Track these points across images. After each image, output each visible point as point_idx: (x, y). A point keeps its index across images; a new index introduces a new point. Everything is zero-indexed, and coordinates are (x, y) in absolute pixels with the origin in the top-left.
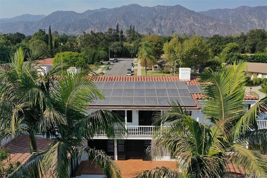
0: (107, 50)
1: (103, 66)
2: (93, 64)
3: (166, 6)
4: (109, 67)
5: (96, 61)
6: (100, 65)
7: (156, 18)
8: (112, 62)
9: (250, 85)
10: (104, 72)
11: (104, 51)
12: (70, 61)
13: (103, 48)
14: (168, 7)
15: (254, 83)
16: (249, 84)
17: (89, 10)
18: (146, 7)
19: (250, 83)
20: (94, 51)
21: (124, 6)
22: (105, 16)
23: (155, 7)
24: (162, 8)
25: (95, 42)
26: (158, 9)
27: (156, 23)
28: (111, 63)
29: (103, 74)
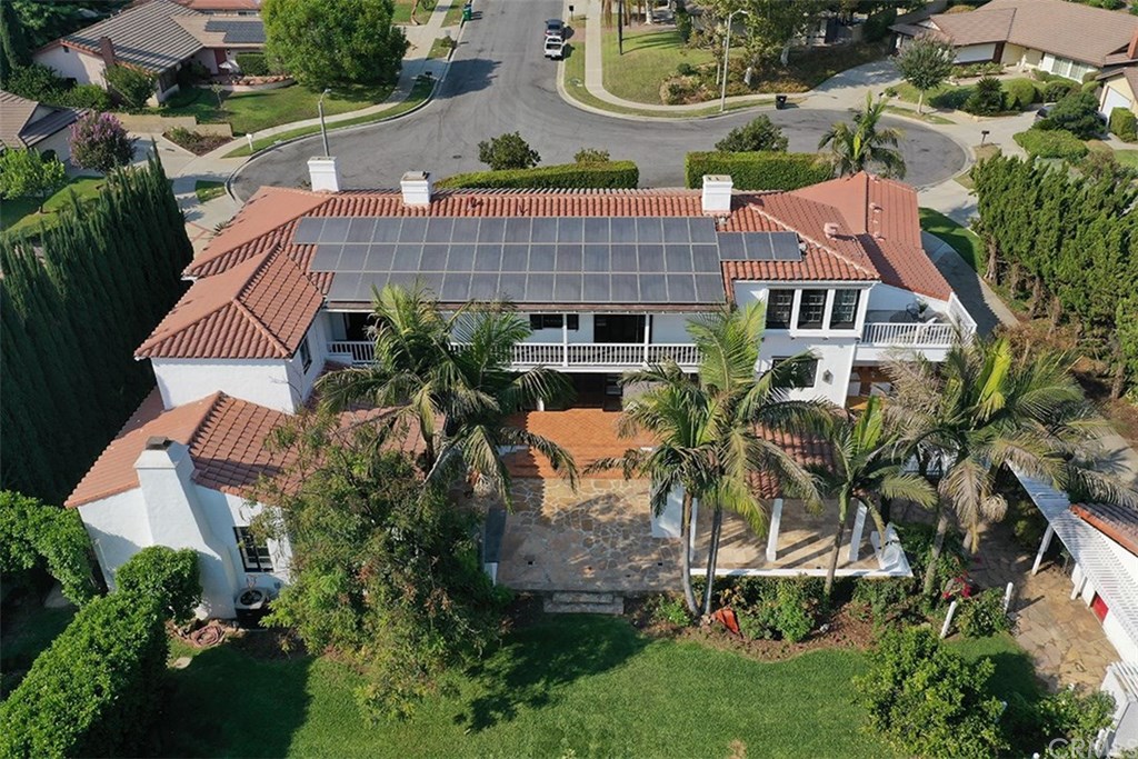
9: (992, 110)
10: (454, 32)
12: (331, 17)
15: (1010, 101)
16: (992, 107)
19: (994, 104)
29: (454, 45)
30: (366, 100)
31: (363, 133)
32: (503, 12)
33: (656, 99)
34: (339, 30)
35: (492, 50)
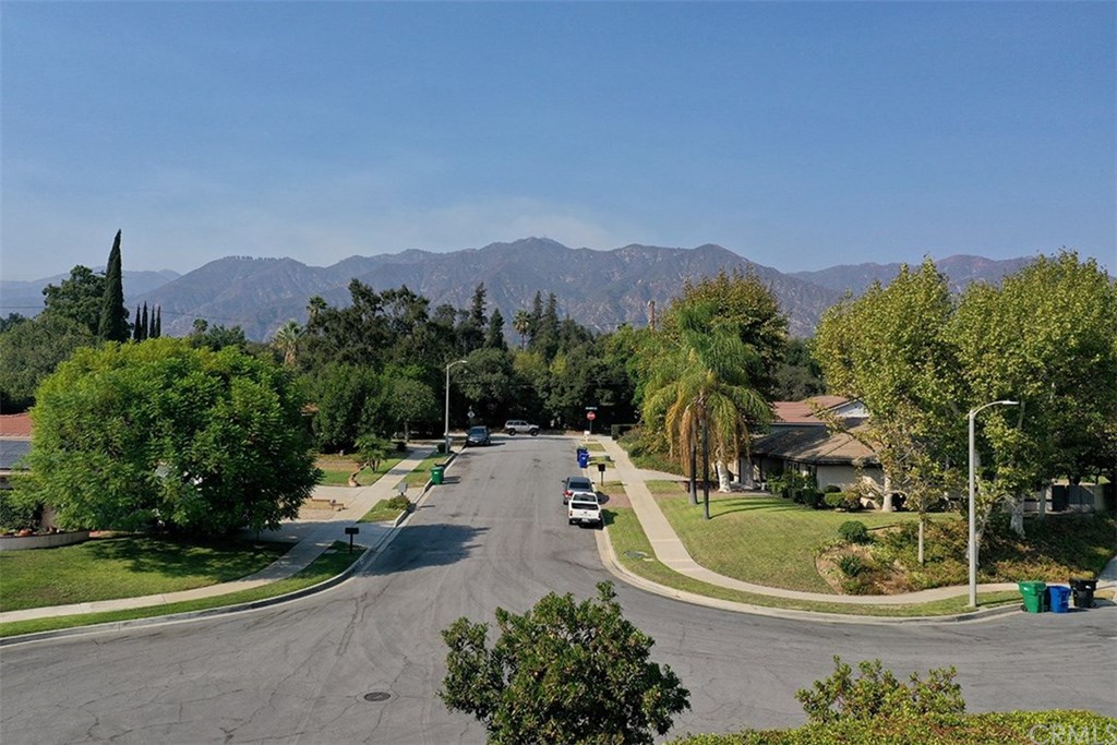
0: (434, 378)
1: (409, 464)
2: (349, 449)
3: (665, 249)
4: (445, 466)
5: (368, 431)
6: (389, 454)
7: (623, 292)
8: (461, 444)
10: (413, 495)
11: (415, 385)
12: (155, 398)
13: (414, 369)
14: (672, 251)
17: (356, 256)
18: (584, 249)
20: (359, 374)
21: (498, 245)
22: (422, 279)
23: (620, 250)
24: (647, 257)
25: (367, 333)
26: (632, 257)
27: (626, 313)
28: (456, 449)
29: (410, 508)
30: (205, 573)
31: (156, 636)
32: (492, 478)
33: (819, 585)
34: (168, 422)
35: (476, 515)
